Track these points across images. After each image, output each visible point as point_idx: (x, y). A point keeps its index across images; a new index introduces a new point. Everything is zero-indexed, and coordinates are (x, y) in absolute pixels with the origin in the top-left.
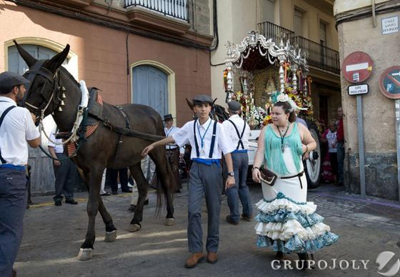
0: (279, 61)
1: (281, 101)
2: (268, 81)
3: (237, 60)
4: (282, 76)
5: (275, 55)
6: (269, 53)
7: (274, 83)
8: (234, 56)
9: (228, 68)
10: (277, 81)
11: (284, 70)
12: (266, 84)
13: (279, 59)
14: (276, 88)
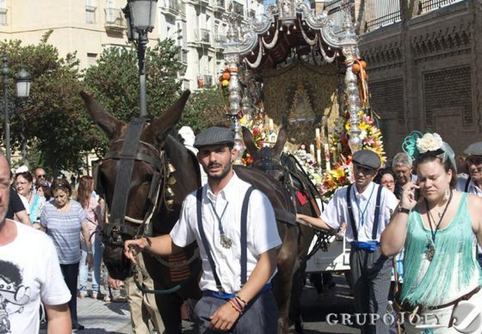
2: (294, 93)
3: (251, 50)
4: (352, 87)
5: (335, 43)
6: (322, 39)
7: (308, 97)
8: (245, 42)
9: (231, 67)
10: (314, 95)
11: (355, 76)
12: (291, 100)
13: (345, 52)
14: (313, 109)
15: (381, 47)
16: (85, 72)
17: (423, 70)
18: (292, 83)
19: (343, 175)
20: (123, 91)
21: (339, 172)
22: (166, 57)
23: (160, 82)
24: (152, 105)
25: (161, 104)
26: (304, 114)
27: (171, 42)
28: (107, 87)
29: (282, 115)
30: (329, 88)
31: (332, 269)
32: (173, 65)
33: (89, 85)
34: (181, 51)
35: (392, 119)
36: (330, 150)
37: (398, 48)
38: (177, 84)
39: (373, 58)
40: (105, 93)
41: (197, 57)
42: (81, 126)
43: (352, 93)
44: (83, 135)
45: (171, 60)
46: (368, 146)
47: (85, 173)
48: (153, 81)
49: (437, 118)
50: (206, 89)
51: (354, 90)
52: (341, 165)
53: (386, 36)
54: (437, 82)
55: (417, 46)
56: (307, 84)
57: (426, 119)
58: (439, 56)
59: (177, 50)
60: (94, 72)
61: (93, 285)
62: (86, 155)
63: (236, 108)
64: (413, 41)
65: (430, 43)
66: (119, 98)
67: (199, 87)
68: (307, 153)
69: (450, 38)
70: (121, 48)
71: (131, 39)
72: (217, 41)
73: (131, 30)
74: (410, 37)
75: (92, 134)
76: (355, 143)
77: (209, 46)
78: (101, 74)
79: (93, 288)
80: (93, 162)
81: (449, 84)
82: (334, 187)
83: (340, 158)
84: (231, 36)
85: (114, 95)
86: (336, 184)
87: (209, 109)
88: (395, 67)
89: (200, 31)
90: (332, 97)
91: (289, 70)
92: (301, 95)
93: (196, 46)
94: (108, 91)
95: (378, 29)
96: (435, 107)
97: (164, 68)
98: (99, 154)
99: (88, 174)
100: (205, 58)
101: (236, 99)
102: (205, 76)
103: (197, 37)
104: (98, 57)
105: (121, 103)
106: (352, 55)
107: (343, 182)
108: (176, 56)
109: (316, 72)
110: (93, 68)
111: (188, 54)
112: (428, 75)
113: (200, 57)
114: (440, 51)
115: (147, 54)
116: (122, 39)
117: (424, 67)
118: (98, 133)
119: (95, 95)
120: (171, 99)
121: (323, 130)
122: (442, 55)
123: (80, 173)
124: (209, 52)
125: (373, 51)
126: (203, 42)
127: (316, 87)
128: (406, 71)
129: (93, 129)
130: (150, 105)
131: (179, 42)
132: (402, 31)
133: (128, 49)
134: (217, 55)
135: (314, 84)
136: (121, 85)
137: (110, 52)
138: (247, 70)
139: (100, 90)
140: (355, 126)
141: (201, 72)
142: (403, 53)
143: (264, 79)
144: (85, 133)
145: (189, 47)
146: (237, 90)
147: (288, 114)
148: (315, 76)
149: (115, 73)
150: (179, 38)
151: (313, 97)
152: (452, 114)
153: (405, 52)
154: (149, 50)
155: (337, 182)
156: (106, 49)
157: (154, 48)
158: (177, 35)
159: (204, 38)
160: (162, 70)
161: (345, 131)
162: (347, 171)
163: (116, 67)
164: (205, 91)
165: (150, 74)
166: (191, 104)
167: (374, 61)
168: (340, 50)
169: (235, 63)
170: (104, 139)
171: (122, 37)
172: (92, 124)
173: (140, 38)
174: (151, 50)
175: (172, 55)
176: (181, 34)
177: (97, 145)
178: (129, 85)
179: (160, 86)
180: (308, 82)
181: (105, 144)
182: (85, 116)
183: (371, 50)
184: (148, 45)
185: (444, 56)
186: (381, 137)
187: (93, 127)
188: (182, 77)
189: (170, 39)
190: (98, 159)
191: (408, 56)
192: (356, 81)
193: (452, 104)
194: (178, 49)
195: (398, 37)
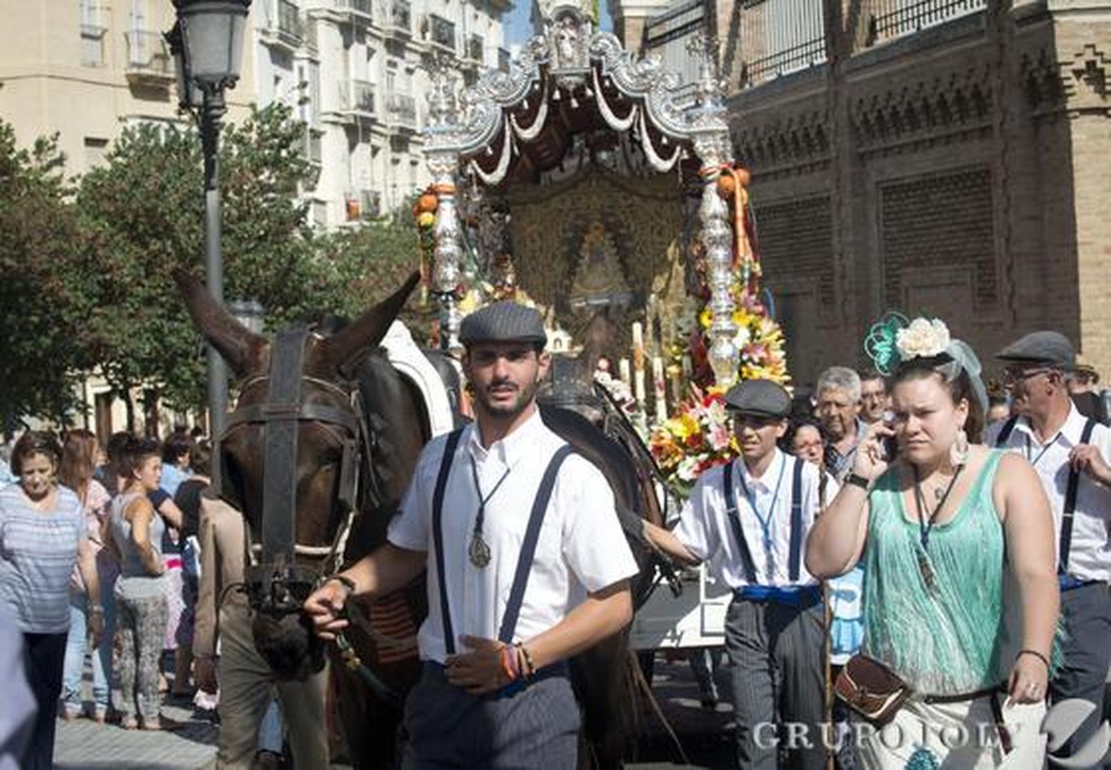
0: (694, 162)
1: (923, 353)
2: (583, 241)
3: (484, 144)
4: (718, 230)
5: (678, 129)
6: (647, 119)
7: (615, 250)
8: (472, 125)
9: (440, 183)
10: (629, 244)
11: (725, 203)
12: (575, 256)
13: (701, 149)
14: (626, 276)
15: (779, 122)
16: (79, 182)
17: (880, 179)
18: (578, 217)
19: (698, 431)
20: (168, 227)
21: (689, 424)
22: (271, 147)
23: (257, 206)
24: (238, 262)
25: (258, 259)
26: (605, 289)
27: (284, 112)
28: (130, 218)
29: (553, 291)
30: (663, 228)
31: (674, 645)
32: (286, 166)
33: (88, 213)
34: (308, 134)
35: (805, 294)
36: (665, 372)
37: (819, 126)
38: (298, 211)
39: (760, 148)
40: (125, 234)
41: (346, 146)
42: (70, 312)
43: (716, 242)
44: (74, 331)
45: (284, 153)
46: (754, 364)
47: (79, 424)
48: (241, 204)
49: (911, 291)
50: (366, 224)
51: (722, 237)
52: (693, 406)
53: (793, 98)
54: (911, 207)
55: (866, 121)
56: (611, 220)
57: (885, 292)
58: (916, 145)
59: (298, 130)
60: (99, 183)
61: (95, 689)
62: (82, 379)
63: (451, 276)
64: (854, 111)
65: (895, 114)
66: (159, 245)
67: (350, 219)
68: (613, 378)
69: (942, 103)
70: (165, 125)
71: (185, 105)
72: (393, 110)
73: (186, 83)
74: (849, 101)
75: (94, 331)
76: (724, 356)
77: (374, 121)
78: (117, 188)
79: (96, 695)
80: (97, 396)
81: (940, 209)
82: (677, 459)
83: (688, 390)
84: (440, 111)
85: (147, 239)
86: (680, 450)
87: (374, 269)
88: (813, 171)
89: (352, 86)
90: (671, 250)
91: (570, 188)
92: (598, 245)
93: (342, 120)
94: (133, 227)
95: (773, 82)
96: (908, 264)
97: (267, 173)
98: (111, 377)
99: (87, 426)
100: (363, 149)
101: (452, 255)
102: (364, 192)
103: (345, 99)
104: (110, 148)
105: (164, 256)
106: (718, 156)
107: (698, 446)
108: (294, 146)
109: (632, 193)
110: (98, 173)
111: (323, 139)
112: (891, 190)
113: (352, 147)
114: (919, 132)
115: (226, 139)
116: (166, 105)
117: (881, 172)
118: (110, 327)
119: (102, 236)
120: (282, 249)
121: (650, 327)
122: (924, 141)
123: (68, 421)
124: (373, 135)
125: (760, 133)
126: (360, 112)
127: (632, 228)
128: (838, 180)
129: (97, 318)
130: (233, 260)
131: (302, 112)
132: (829, 85)
133: (182, 128)
134: (392, 142)
135: (627, 218)
136: (163, 214)
137: (138, 136)
138: (475, 188)
139: (113, 224)
140: (723, 318)
141: (353, 183)
142: (831, 137)
143: (512, 209)
144: (78, 327)
145: (326, 122)
146: (455, 234)
147: (568, 289)
148: (629, 202)
149: (150, 185)
150: (303, 101)
151: (625, 249)
152: (946, 281)
153: (836, 132)
154: (230, 130)
155: (684, 446)
156: (130, 129)
157: (243, 126)
158: (296, 96)
159: (361, 101)
160: (262, 177)
161: (701, 329)
162: (705, 421)
163: (153, 169)
164: (365, 227)
165: (233, 186)
166: (331, 257)
167: (762, 156)
168: (688, 145)
169: (450, 173)
170: (123, 342)
171: (167, 100)
172: (94, 305)
173: (206, 102)
174: (235, 131)
175: (286, 141)
176: (307, 92)
177: (108, 356)
178: (183, 213)
179: (258, 216)
180: (612, 215)
181: (126, 355)
182: (80, 286)
183: (756, 130)
184: (226, 119)
185: (928, 144)
186: (782, 341)
187: (96, 315)
188: (310, 195)
189: (280, 105)
190: (108, 388)
191: (842, 144)
192: (726, 216)
193: (949, 257)
194: (299, 128)
195: (821, 101)
